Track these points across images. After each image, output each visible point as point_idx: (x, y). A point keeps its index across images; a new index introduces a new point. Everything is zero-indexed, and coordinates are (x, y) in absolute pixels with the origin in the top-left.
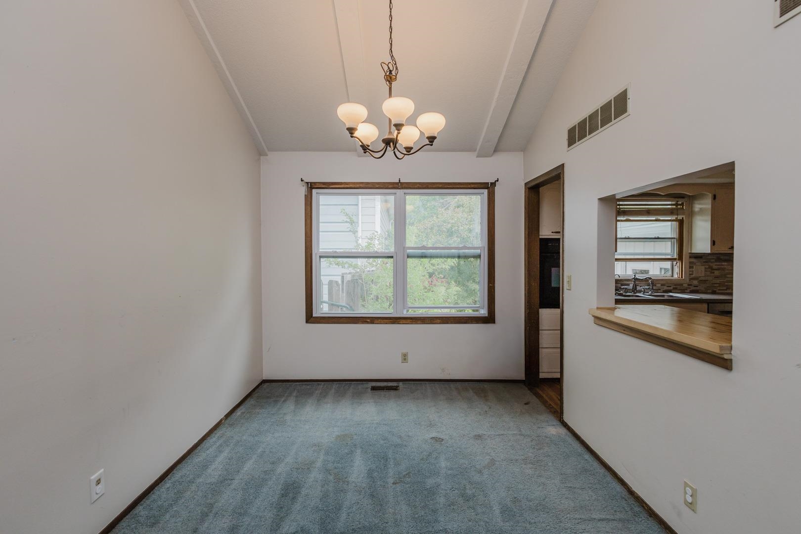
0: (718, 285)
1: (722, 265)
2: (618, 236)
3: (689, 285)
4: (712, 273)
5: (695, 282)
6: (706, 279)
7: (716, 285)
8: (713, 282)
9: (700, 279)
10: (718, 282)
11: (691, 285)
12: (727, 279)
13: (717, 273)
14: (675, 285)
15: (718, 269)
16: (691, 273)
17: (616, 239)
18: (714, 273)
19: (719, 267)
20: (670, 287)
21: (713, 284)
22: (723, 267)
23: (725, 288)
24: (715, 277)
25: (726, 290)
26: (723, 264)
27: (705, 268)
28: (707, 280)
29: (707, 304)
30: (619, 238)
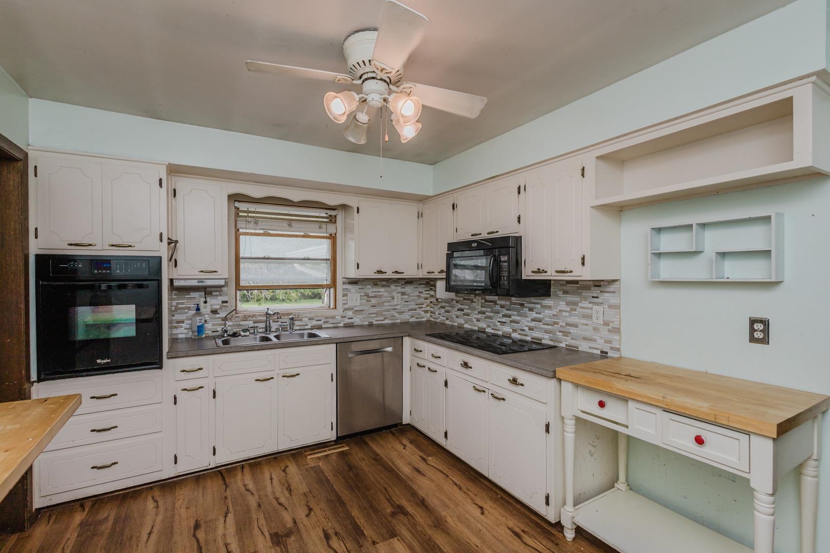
0: (374, 315)
1: (380, 292)
2: (242, 255)
3: (342, 317)
4: (368, 301)
5: (350, 313)
6: (362, 309)
7: (372, 315)
8: (370, 312)
9: (355, 309)
10: (376, 312)
11: (345, 317)
12: (384, 308)
13: (374, 301)
14: (326, 318)
15: (375, 297)
16: (345, 302)
17: (238, 259)
18: (370, 301)
19: (377, 293)
20: (320, 320)
21: (369, 314)
22: (380, 294)
23: (383, 319)
24: (372, 306)
25: (383, 320)
26: (381, 290)
27: (361, 296)
28: (364, 310)
29: (335, 345)
30: (242, 258)
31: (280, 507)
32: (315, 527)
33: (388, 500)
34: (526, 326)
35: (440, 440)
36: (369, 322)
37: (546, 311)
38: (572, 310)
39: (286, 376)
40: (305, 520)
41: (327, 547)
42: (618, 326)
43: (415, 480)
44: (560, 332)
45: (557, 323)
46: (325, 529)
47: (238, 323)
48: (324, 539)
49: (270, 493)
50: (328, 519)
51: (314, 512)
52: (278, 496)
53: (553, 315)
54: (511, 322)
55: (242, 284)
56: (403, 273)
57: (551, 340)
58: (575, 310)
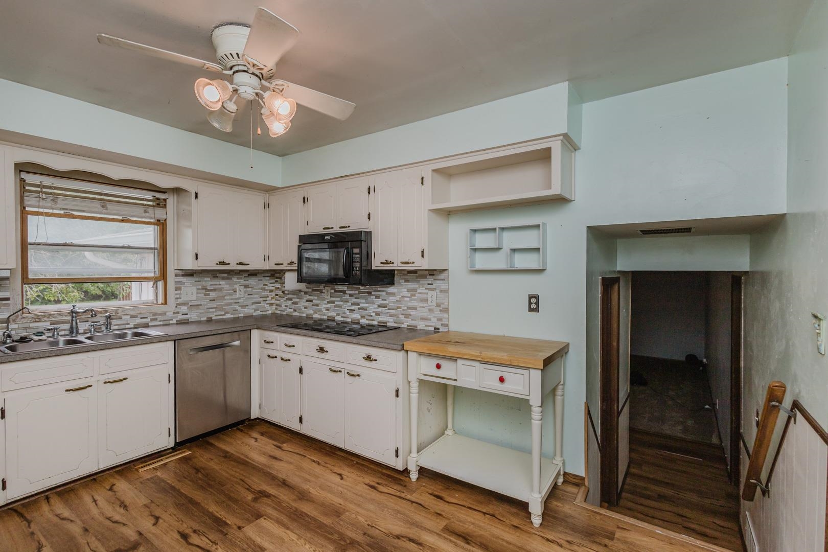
0: (214, 310)
1: (220, 285)
2: (30, 239)
3: (174, 313)
4: (205, 295)
5: (184, 309)
6: (200, 303)
7: (211, 310)
8: (208, 307)
9: (190, 304)
10: (215, 306)
11: (178, 313)
12: (225, 301)
13: (213, 295)
14: (154, 315)
15: (214, 290)
16: (178, 296)
17: (24, 246)
18: (209, 295)
19: (217, 287)
20: (147, 318)
21: (208, 308)
22: (220, 286)
23: (223, 313)
24: (210, 300)
25: (224, 315)
26: (221, 283)
27: (198, 289)
28: (201, 305)
29: (173, 342)
30: (30, 244)
31: (116, 525)
32: (167, 532)
33: (248, 489)
34: (374, 312)
35: (295, 426)
36: (207, 318)
37: (391, 298)
38: (412, 295)
39: (109, 382)
40: (153, 529)
41: (186, 545)
42: (447, 307)
43: (272, 466)
44: (402, 315)
45: (400, 308)
46: (181, 530)
47: (27, 325)
48: (182, 540)
49: (97, 516)
50: (182, 521)
51: (163, 519)
52: (110, 516)
53: (397, 301)
54: (360, 309)
55: (30, 276)
56: (249, 264)
57: (395, 322)
58: (415, 296)
